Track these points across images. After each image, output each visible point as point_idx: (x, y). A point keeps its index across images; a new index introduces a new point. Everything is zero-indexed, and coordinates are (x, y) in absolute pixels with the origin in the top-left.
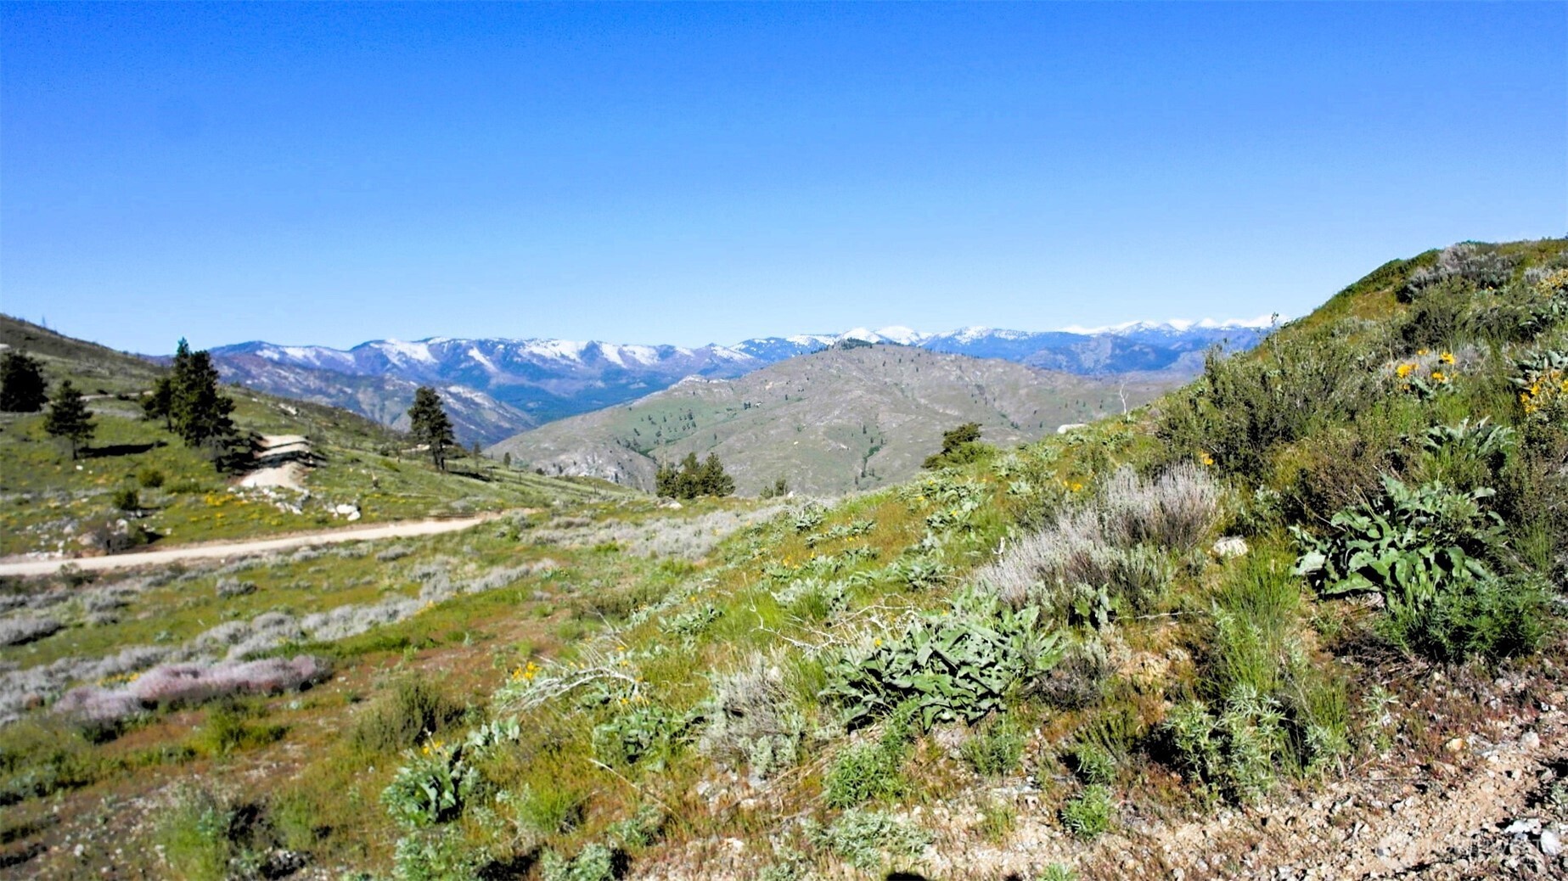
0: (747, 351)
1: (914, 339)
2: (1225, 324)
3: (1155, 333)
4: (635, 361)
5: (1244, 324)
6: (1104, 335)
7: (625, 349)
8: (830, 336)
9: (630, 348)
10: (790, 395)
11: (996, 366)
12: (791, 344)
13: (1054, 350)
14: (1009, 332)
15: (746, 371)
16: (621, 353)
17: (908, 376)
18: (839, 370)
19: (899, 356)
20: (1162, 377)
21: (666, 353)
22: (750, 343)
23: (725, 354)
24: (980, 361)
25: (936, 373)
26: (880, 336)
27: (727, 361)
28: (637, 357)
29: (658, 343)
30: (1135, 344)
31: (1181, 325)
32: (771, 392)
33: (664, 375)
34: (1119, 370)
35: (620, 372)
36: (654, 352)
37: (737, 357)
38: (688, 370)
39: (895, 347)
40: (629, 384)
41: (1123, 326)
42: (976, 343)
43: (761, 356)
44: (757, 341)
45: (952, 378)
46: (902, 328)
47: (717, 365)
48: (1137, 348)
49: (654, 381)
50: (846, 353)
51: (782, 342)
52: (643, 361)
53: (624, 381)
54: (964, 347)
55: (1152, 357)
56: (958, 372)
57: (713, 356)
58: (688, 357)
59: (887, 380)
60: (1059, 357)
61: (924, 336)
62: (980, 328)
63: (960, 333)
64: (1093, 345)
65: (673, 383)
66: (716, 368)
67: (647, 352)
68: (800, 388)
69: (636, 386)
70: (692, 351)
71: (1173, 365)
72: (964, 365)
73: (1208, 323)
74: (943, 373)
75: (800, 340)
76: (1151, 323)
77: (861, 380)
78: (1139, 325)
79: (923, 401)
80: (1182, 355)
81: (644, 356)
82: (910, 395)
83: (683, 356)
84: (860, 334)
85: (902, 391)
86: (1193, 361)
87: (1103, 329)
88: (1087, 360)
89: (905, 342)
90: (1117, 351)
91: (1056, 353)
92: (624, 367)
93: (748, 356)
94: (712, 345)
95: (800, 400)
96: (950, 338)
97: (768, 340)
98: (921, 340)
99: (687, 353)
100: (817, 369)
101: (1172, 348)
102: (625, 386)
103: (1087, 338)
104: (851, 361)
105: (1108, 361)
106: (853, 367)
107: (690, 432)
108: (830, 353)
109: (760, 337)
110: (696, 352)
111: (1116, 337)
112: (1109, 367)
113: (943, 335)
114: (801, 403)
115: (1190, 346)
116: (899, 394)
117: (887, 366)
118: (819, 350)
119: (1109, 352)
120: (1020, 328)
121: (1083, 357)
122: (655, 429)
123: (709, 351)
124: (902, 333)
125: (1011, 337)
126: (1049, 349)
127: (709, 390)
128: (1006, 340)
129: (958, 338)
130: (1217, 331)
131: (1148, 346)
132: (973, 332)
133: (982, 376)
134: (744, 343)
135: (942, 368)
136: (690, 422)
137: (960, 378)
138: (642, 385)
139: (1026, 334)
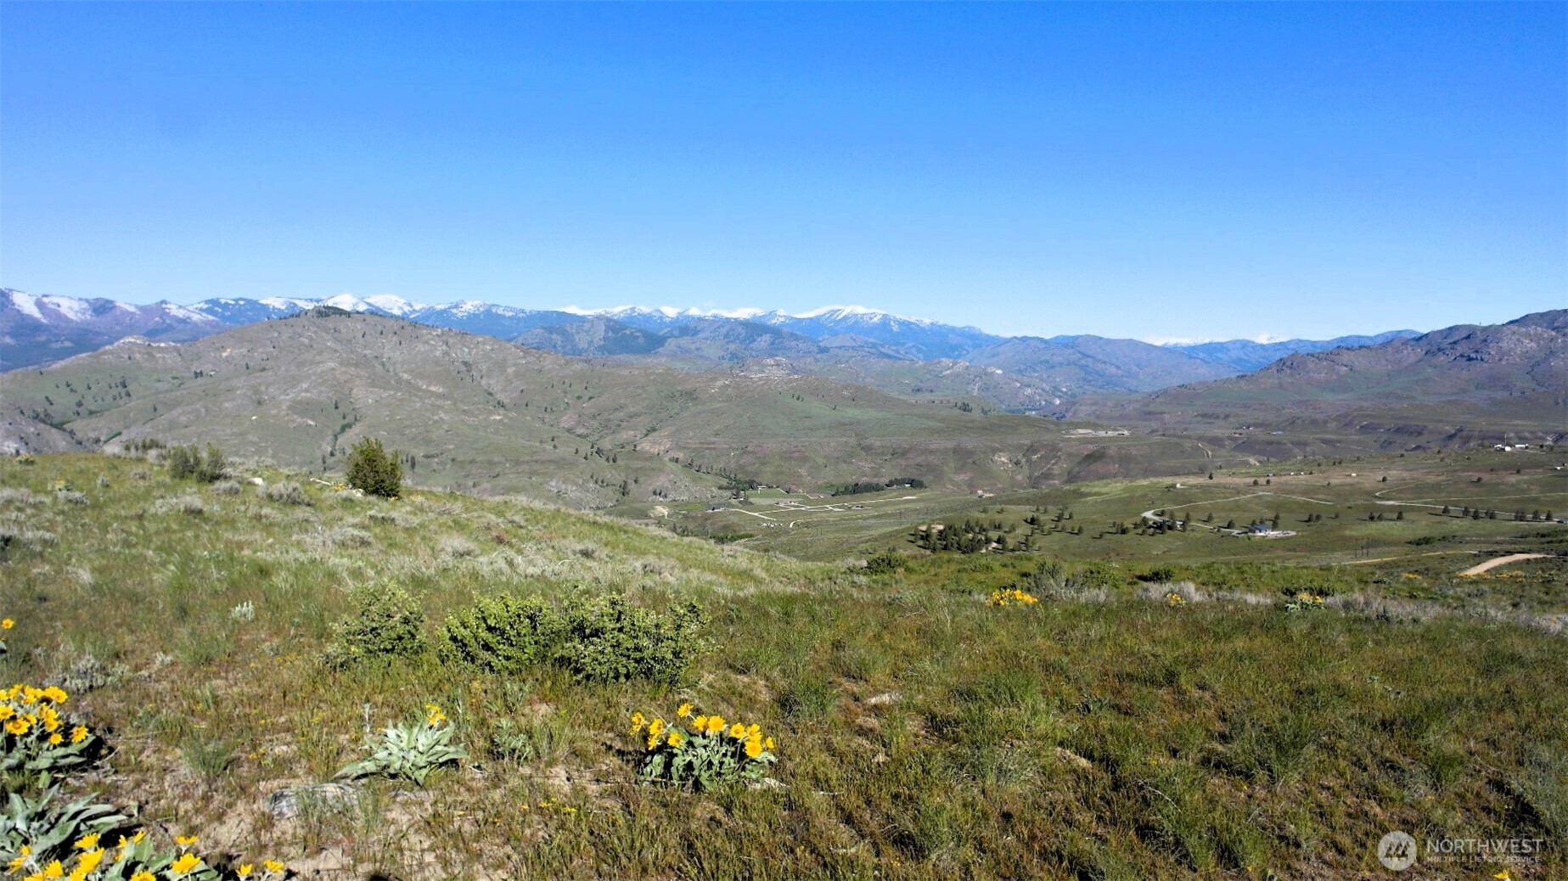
0: (209, 311)
1: (407, 309)
2: (709, 314)
3: (648, 318)
4: (60, 316)
5: (726, 314)
6: (599, 318)
7: (46, 300)
8: (311, 300)
9: (55, 300)
10: (251, 364)
11: (484, 344)
12: (265, 307)
13: (550, 330)
14: (507, 308)
15: (206, 333)
16: (40, 305)
17: (390, 350)
18: (311, 339)
19: (380, 328)
20: (649, 360)
21: (102, 307)
22: (215, 302)
23: (181, 314)
24: (468, 338)
25: (421, 347)
26: (369, 304)
27: (184, 321)
28: (64, 310)
29: (92, 296)
30: (626, 328)
31: (671, 312)
32: (227, 360)
33: (98, 334)
34: (610, 352)
35: (35, 327)
36: (85, 305)
37: (196, 317)
38: (130, 330)
39: (376, 318)
40: (49, 341)
41: (618, 310)
42: (473, 317)
43: (228, 319)
44: (223, 301)
45: (438, 353)
46: (394, 298)
47: (170, 325)
48: (628, 332)
49: (83, 339)
50: (320, 321)
51: (253, 305)
52: (71, 315)
53: (43, 338)
54: (460, 321)
55: (641, 341)
56: (444, 347)
57: (164, 314)
58: (132, 314)
59: (367, 352)
60: (554, 336)
61: (417, 307)
62: (477, 302)
63: (456, 307)
64: (587, 326)
65: (107, 344)
66: (169, 328)
67: (76, 305)
68: (265, 357)
69: (59, 345)
70: (136, 306)
71: (660, 350)
72: (451, 341)
73: (694, 312)
74: (427, 347)
75: (277, 302)
76: (645, 309)
77: (336, 351)
78: (633, 309)
79: (406, 376)
80: (669, 340)
81: (71, 308)
82: (391, 369)
83: (126, 313)
84: (345, 302)
85: (383, 365)
86: (679, 347)
87: (600, 311)
88: (582, 341)
89: (397, 312)
90: (610, 334)
91: (552, 333)
92: (44, 321)
93: (211, 317)
94: (164, 302)
95: (264, 370)
96: (444, 311)
97: (236, 300)
98: (414, 311)
99: (132, 309)
100: (285, 337)
101: (661, 333)
102: (44, 344)
103: (582, 319)
104: (327, 330)
105: (602, 343)
106: (328, 337)
107: (121, 402)
108: (303, 320)
109: (227, 297)
110: (143, 309)
111: (609, 320)
112: (601, 349)
113: (439, 307)
114: (264, 374)
115: (676, 333)
116: (379, 368)
117: (368, 337)
118: (295, 314)
119: (603, 334)
120: (519, 306)
121: (577, 338)
122: (75, 398)
123: (160, 308)
124: (393, 303)
125: (510, 314)
126: (544, 328)
127: (150, 354)
128: (504, 317)
129: (454, 311)
130: (700, 319)
131: (640, 331)
132: (469, 307)
133: (470, 353)
134: (207, 302)
135: (426, 342)
136: (123, 391)
137: (446, 353)
138: (68, 344)
139: (523, 311)
